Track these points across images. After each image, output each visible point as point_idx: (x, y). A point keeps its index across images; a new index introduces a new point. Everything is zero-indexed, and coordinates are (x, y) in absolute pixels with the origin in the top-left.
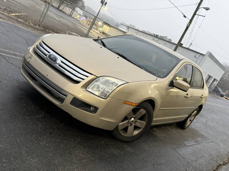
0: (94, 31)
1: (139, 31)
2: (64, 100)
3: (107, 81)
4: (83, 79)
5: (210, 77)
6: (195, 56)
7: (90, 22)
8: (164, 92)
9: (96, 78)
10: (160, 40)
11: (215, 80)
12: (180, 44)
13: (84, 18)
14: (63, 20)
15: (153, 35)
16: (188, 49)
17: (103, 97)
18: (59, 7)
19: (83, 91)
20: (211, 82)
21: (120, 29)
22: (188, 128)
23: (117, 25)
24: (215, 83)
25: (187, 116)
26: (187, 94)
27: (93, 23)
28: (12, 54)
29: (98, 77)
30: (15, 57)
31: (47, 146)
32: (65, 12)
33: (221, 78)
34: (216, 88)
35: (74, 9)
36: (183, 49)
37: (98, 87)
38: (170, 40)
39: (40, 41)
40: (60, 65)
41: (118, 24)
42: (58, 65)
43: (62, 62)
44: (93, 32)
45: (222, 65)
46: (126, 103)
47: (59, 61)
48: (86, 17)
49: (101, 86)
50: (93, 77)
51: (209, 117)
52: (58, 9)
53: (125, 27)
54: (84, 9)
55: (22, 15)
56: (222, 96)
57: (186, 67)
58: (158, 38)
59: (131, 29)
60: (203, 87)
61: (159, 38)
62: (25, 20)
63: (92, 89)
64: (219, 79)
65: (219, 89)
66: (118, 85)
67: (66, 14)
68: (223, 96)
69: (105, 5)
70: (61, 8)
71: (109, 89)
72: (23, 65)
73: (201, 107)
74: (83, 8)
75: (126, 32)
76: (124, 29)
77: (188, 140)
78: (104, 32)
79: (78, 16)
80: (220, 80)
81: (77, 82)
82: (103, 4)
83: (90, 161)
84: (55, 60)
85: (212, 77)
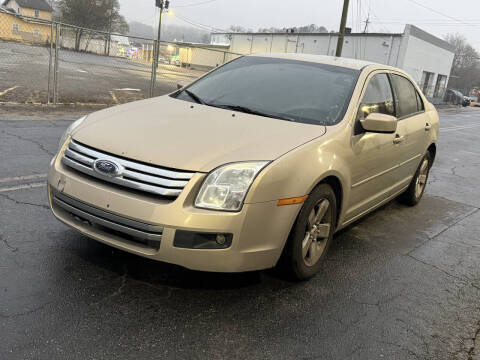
0: (164, 68)
1: (253, 34)
2: (159, 242)
3: (230, 174)
4: (182, 188)
5: (428, 75)
6: (384, 44)
7: (149, 51)
8: (350, 151)
9: (206, 177)
10: (301, 37)
11: (440, 77)
12: (345, 31)
13: (136, 49)
14: (95, 71)
15: (285, 31)
16: (364, 34)
17: (233, 209)
18: (77, 45)
19: (191, 210)
20: (434, 84)
21: (214, 44)
22: (421, 200)
23: (206, 38)
24: (443, 82)
25: (411, 177)
26: (397, 136)
27: (157, 53)
28: (19, 183)
29: (208, 173)
30: (26, 187)
31: (154, 348)
32: (93, 50)
33: (452, 69)
34: (449, 92)
35: (108, 39)
36: (355, 38)
37: (216, 192)
38: (322, 28)
39: (68, 141)
40: (125, 177)
41: (206, 36)
42: (121, 178)
43: (127, 168)
44: (164, 71)
45: (443, 42)
46: (281, 203)
47: (120, 170)
48: (138, 45)
49: (221, 188)
50: (198, 176)
51: (456, 160)
52: (76, 50)
53: (222, 37)
54: (128, 30)
55: (11, 92)
56: (466, 104)
57: (374, 83)
58: (295, 34)
59: (236, 36)
60: (423, 108)
61: (299, 34)
62: (20, 100)
63: (206, 199)
64: (447, 73)
65: (456, 92)
66: (255, 174)
67: (96, 54)
68: (469, 104)
69: (167, 7)
70: (82, 46)
71: (239, 188)
72: (53, 201)
73: (432, 148)
74: (124, 29)
75: (228, 47)
76: (223, 42)
77: (429, 225)
78: (185, 62)
79: (123, 50)
80: (451, 74)
81: (172, 198)
82: (161, 6)
83: (250, 347)
84: (112, 169)
85: (433, 74)
